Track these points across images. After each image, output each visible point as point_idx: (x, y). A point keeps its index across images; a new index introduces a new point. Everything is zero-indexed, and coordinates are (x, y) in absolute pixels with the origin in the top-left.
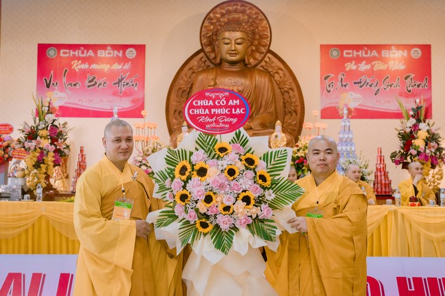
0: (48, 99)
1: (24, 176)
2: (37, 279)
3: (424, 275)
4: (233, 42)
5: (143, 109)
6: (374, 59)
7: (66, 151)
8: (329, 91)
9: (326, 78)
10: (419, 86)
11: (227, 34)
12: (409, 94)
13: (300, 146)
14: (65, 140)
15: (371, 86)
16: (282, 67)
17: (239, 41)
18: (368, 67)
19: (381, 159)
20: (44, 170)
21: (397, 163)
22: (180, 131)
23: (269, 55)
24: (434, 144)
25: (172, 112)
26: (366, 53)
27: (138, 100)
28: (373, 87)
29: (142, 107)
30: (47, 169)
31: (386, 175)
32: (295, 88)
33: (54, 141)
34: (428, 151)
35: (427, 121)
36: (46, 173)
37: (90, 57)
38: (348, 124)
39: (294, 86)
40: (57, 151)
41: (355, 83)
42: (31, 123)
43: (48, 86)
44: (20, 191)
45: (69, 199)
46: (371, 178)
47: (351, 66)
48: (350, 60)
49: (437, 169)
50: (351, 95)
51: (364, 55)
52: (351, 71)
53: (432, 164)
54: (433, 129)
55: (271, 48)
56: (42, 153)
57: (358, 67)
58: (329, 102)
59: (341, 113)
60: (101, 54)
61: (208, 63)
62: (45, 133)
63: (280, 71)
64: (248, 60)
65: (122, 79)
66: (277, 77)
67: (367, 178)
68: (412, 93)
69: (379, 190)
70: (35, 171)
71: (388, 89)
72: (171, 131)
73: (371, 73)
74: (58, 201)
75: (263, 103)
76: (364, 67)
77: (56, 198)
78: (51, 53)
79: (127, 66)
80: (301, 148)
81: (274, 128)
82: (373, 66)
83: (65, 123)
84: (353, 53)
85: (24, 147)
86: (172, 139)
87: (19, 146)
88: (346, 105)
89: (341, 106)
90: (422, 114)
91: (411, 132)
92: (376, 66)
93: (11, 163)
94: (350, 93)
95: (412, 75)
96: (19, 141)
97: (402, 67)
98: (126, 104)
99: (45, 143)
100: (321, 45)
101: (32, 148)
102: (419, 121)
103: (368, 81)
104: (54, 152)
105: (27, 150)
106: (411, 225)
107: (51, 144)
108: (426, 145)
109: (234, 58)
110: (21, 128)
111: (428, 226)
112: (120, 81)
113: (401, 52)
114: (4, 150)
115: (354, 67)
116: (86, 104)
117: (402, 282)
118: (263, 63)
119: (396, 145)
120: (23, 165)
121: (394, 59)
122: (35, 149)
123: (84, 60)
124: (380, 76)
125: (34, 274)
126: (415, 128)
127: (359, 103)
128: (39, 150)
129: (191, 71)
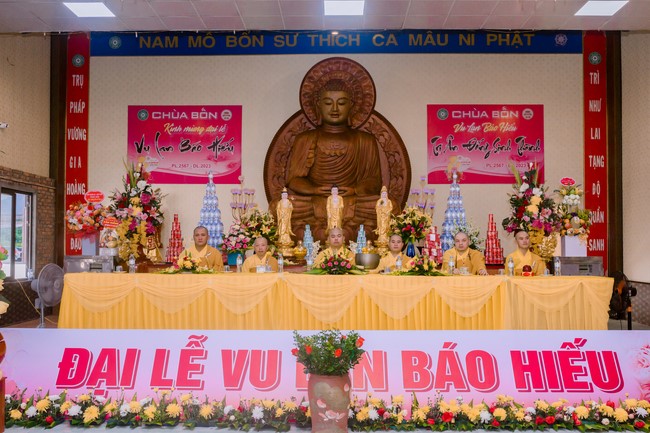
0: (140, 165)
1: (116, 246)
2: (132, 355)
3: (539, 349)
4: (335, 102)
5: (240, 174)
6: (484, 120)
7: (159, 219)
8: (437, 155)
9: (433, 141)
10: (530, 149)
11: (329, 94)
12: (520, 158)
13: (407, 212)
14: (158, 207)
15: (480, 149)
16: (387, 128)
17: (341, 101)
18: (478, 128)
19: (493, 226)
20: (136, 240)
21: (509, 230)
22: (280, 198)
23: (373, 116)
24: (548, 210)
25: (270, 178)
26: (476, 114)
27: (234, 165)
28: (483, 151)
29: (239, 172)
30: (140, 239)
31: (498, 244)
32: (401, 151)
33: (146, 208)
34: (541, 218)
35: (541, 186)
36: (138, 243)
37: (184, 119)
38: (458, 189)
39: (399, 148)
40: (150, 220)
41: (464, 146)
42: (123, 190)
43: (139, 151)
44: (112, 262)
45: (163, 270)
46: (482, 247)
47: (459, 128)
48: (458, 121)
49: (550, 237)
50: (460, 158)
51: (473, 116)
52: (460, 133)
53: (545, 231)
54: (548, 195)
55: (375, 109)
56: (134, 222)
57: (468, 129)
58: (437, 166)
59: (449, 177)
60: (195, 115)
61: (308, 124)
62: (137, 200)
63: (385, 133)
64: (351, 121)
65: (217, 143)
66: (382, 139)
67: (478, 246)
68: (524, 157)
69: (491, 259)
70: (128, 240)
71: (498, 152)
72: (269, 198)
73: (480, 135)
74: (152, 272)
75: (367, 167)
76: (473, 128)
77: (150, 269)
78: (143, 115)
79: (222, 129)
80: (408, 215)
81: (379, 193)
82: (483, 128)
83: (159, 190)
84: (462, 114)
85: (115, 216)
86: (270, 206)
87: (110, 214)
88: (455, 169)
89: (449, 171)
90: (536, 178)
91: (524, 198)
92: (486, 127)
93: (102, 232)
94: (459, 156)
95: (524, 137)
96: (110, 209)
97: (513, 129)
98: (222, 169)
99: (137, 211)
100: (428, 106)
101: (125, 216)
102: (532, 186)
103: (477, 144)
104: (147, 220)
105: (118, 219)
106: (524, 296)
107: (144, 212)
108: (540, 211)
109: (335, 120)
110: (112, 195)
111: (541, 297)
112: (215, 145)
113: (512, 112)
114: (95, 219)
115: (463, 129)
116: (179, 169)
117: (516, 355)
118: (367, 125)
119: (508, 212)
120: (114, 234)
121: (505, 120)
122: (127, 217)
123: (177, 123)
124: (491, 138)
125: (129, 350)
126: (529, 193)
127: (468, 167)
128: (131, 219)
129: (290, 133)
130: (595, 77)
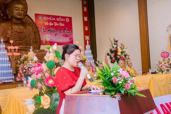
4: (20, 9)
6: (54, 21)
10: (69, 33)
11: (17, 6)
15: (54, 32)
17: (22, 9)
18: (52, 24)
28: (54, 33)
41: (48, 31)
48: (46, 21)
50: (47, 35)
51: (51, 20)
57: (49, 24)
59: (44, 43)
68: (67, 35)
71: (59, 34)
73: (53, 27)
84: (47, 18)
88: (46, 39)
92: (55, 24)
94: (47, 34)
95: (67, 29)
97: (63, 25)
100: (35, 14)
103: (53, 30)
121: (61, 22)
127: (50, 39)
130: (85, 9)
